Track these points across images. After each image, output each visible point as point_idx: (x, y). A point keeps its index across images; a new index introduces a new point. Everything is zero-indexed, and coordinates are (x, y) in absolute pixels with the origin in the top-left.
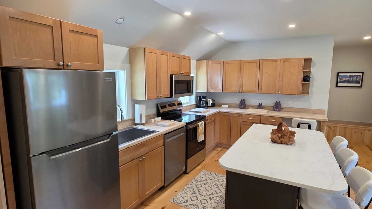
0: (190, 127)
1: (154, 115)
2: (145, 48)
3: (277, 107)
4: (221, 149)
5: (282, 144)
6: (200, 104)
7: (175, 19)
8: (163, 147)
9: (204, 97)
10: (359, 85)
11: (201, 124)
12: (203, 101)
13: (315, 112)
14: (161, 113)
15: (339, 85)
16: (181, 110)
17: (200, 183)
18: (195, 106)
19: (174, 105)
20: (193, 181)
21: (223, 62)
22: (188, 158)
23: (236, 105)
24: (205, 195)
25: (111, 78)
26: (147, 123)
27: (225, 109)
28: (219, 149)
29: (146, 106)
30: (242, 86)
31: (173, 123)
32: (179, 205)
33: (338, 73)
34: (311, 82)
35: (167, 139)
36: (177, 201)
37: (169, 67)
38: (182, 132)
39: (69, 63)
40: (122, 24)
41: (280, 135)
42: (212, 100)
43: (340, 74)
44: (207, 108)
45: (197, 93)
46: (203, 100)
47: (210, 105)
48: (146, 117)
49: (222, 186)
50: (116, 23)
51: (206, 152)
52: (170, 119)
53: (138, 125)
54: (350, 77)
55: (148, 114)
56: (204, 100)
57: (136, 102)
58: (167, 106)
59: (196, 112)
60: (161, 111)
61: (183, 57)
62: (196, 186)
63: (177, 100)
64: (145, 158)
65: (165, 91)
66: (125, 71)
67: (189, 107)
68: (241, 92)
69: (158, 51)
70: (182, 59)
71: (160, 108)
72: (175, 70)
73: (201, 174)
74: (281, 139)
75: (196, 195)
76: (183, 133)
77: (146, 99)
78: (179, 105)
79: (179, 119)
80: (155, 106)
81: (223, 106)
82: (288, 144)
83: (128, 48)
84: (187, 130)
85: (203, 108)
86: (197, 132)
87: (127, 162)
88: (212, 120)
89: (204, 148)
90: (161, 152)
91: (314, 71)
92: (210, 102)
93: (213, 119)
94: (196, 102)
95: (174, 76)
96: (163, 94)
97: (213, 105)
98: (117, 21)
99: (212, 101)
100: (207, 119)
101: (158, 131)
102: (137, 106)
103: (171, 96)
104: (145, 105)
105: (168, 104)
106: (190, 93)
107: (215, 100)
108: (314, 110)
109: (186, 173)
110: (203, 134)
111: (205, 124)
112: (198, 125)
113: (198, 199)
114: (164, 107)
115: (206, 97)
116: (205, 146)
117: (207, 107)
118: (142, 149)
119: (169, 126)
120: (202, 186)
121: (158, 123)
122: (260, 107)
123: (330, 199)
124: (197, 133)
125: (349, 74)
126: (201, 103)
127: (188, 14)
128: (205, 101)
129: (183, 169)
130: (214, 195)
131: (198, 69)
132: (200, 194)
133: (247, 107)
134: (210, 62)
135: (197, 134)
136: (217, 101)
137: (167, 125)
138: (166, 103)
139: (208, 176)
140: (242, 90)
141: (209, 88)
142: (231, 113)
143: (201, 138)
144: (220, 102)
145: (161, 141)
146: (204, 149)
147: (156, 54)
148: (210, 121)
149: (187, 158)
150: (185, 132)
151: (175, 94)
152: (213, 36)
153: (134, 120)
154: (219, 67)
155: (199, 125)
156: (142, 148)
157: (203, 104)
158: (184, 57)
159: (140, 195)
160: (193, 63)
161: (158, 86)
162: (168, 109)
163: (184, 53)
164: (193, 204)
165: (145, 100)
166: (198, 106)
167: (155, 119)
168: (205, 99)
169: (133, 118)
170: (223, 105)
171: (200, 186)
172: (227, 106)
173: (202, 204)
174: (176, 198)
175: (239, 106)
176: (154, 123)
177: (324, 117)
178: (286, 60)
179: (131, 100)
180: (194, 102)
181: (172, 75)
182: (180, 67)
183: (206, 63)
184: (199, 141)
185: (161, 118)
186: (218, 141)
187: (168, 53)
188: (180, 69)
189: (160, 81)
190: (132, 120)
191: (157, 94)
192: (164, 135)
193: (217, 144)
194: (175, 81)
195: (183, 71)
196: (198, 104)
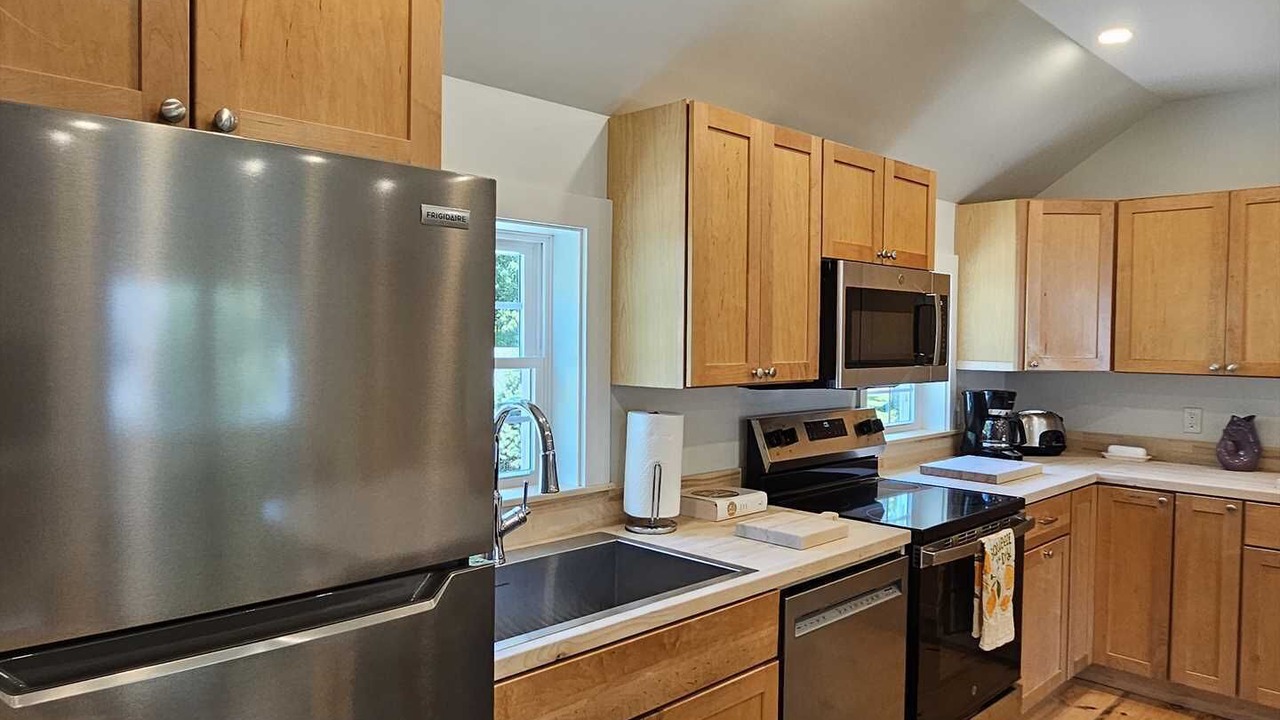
0: (936, 556)
1: (729, 477)
2: (688, 106)
4: (1111, 700)
6: (980, 438)
8: (777, 670)
9: (1003, 399)
11: (998, 545)
12: (997, 417)
14: (767, 467)
16: (871, 463)
18: (948, 443)
19: (837, 429)
21: (1117, 206)
23: (1198, 446)
26: (687, 516)
27: (1127, 467)
29: (686, 423)
30: (1235, 335)
35: (797, 621)
37: (815, 217)
38: (888, 587)
39: (226, 114)
42: (1048, 415)
44: (1019, 459)
45: (962, 374)
46: (994, 412)
47: (1038, 444)
48: (682, 487)
51: (1022, 713)
52: (815, 506)
53: (637, 529)
55: (692, 471)
56: (1003, 413)
57: (630, 398)
58: (802, 435)
59: (959, 475)
60: (770, 456)
61: (891, 168)
63: (854, 404)
65: (794, 345)
66: (586, 230)
67: (919, 451)
68: (1233, 374)
69: (759, 129)
70: (890, 180)
71: (761, 441)
72: (848, 237)
76: (894, 588)
77: (688, 385)
78: (864, 433)
79: (867, 510)
80: (734, 430)
81: (1115, 450)
83: (602, 120)
84: (914, 572)
85: (997, 454)
86: (977, 592)
88: (1057, 525)
89: (1010, 689)
90: (762, 693)
92: (1036, 428)
93: (1063, 520)
94: (956, 424)
95: (841, 264)
96: (779, 359)
97: (1054, 445)
99: (1044, 421)
100: (1028, 518)
101: (747, 571)
102: (638, 422)
103: (826, 378)
105: (806, 424)
106: (928, 367)
107: (1061, 419)
110: (1011, 604)
111: (1020, 545)
112: (983, 550)
114: (781, 436)
115: (1012, 395)
116: (1019, 677)
117: (1024, 452)
118: (650, 674)
119: (814, 541)
121: (748, 523)
124: (973, 595)
126: (987, 430)
128: (1006, 418)
131: (965, 247)
133: (1268, 463)
134: (1037, 205)
135: (976, 602)
136: (1076, 424)
137: (801, 535)
138: (794, 416)
140: (1244, 359)
141: (1033, 347)
142: (1174, 492)
143: (995, 631)
144: (1093, 428)
145: (764, 633)
146: (1014, 692)
148: (1047, 529)
150: (905, 584)
151: (848, 365)
152: (1062, 58)
153: (619, 496)
154: (1091, 231)
155: (988, 549)
156: (647, 665)
157: (994, 435)
158: (896, 171)
160: (945, 214)
161: (754, 314)
162: (805, 449)
163: (907, 150)
165: (681, 387)
166: (965, 443)
167: (733, 499)
168: (1010, 407)
169: (613, 486)
170: (1112, 448)
172: (1140, 452)
175: (1218, 454)
176: (723, 523)
179: (607, 386)
180: (941, 423)
181: (835, 262)
182: (877, 221)
183: (1017, 212)
184: (987, 648)
185: (763, 496)
186: (1089, 652)
187: (815, 143)
188: (878, 235)
189: (766, 289)
190: (611, 499)
191: (746, 361)
192: (787, 592)
193: (1087, 669)
194: (849, 291)
195: (896, 244)
196: (965, 435)
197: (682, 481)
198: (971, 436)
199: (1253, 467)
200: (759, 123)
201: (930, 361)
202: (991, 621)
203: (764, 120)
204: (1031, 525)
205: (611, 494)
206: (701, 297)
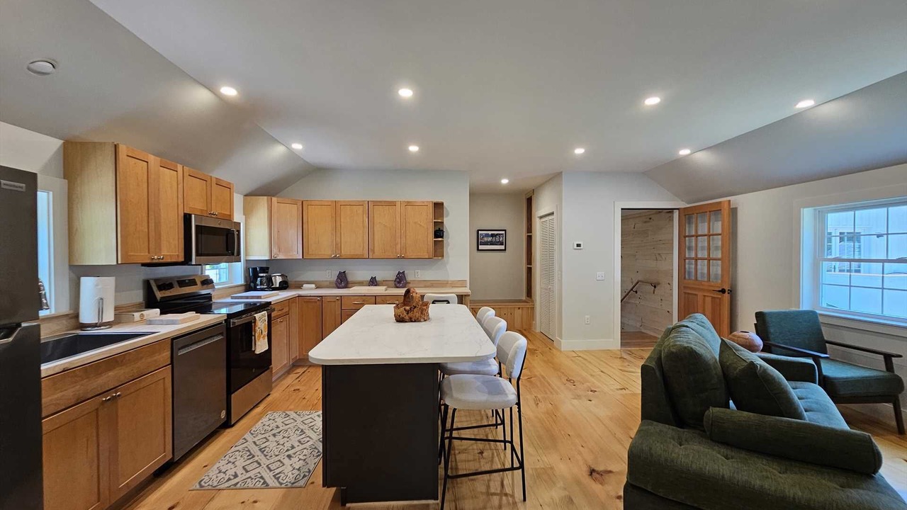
0: (237, 321)
1: (138, 304)
2: (115, 145)
3: (400, 280)
4: (306, 369)
5: (412, 321)
6: (256, 285)
7: (199, 98)
8: (170, 369)
9: (264, 270)
10: (503, 247)
11: (261, 318)
12: (262, 277)
13: (453, 284)
14: (158, 299)
15: (481, 247)
16: (209, 297)
17: (263, 436)
18: (243, 288)
19: (193, 283)
20: (248, 436)
21: (302, 202)
22: (232, 391)
23: (331, 282)
24: (277, 453)
25: (24, 185)
26: (117, 321)
27: (308, 290)
28: (300, 370)
29: (116, 281)
30: (338, 246)
31: (194, 317)
32: (216, 488)
33: (478, 231)
34: (445, 239)
35: (178, 349)
36: (210, 483)
37: (180, 196)
38: (217, 335)
40: (46, 76)
41: (408, 308)
42: (282, 276)
43: (480, 232)
44: (270, 291)
45: (247, 261)
46: (261, 275)
47: (278, 286)
48: (115, 310)
49: (312, 429)
50: (29, 69)
51: (274, 379)
53: (89, 328)
54: (492, 235)
55: (119, 303)
56: (264, 275)
58: (176, 286)
59: (247, 297)
60: (159, 295)
61: (214, 180)
62: (255, 443)
63: (200, 273)
64: (119, 395)
65: (171, 247)
66: (51, 193)
67: (231, 291)
68: (338, 258)
69: (152, 159)
70: (214, 185)
71: (155, 288)
72: (196, 205)
73: (265, 420)
74: (410, 314)
75: (256, 458)
76: (220, 335)
77: (119, 262)
78: (205, 284)
79: (205, 311)
80: (141, 285)
82: (420, 321)
83: (61, 142)
84: (228, 329)
85: (262, 290)
86: (253, 334)
87: (63, 407)
88: (284, 311)
89: (268, 369)
90: (164, 378)
91: (449, 223)
92: (278, 280)
93: (286, 310)
94: (246, 280)
95: (193, 216)
96: (164, 253)
97: (284, 286)
98: (32, 66)
99: (280, 278)
100: (273, 308)
101: (153, 333)
102: (87, 283)
103: (187, 261)
104: (114, 278)
105: (178, 281)
106: (231, 257)
107: (287, 277)
108: (453, 281)
109: (227, 425)
110: (267, 338)
111: (269, 316)
112: (255, 318)
113: (260, 465)
114: (166, 286)
115: (268, 268)
116: (271, 364)
117: (271, 287)
118: (111, 373)
120: (268, 440)
121: (152, 319)
122: (373, 282)
123: (479, 384)
124: (252, 335)
125: (490, 233)
126: (258, 282)
127: (229, 91)
129: (220, 416)
130: (297, 449)
131: (247, 212)
132: (266, 456)
133: (349, 285)
134: (275, 199)
135: (253, 337)
136: (293, 278)
137: (179, 319)
138: (172, 278)
139: (279, 421)
140: (341, 253)
141: (275, 250)
142: (323, 296)
143: (261, 346)
144: (298, 279)
145: (165, 354)
146: (270, 370)
147: (147, 162)
148: (280, 313)
149: (230, 392)
150: (225, 333)
151: (197, 255)
152: (280, 150)
153: (77, 316)
154: (294, 210)
155: (257, 318)
156: (110, 370)
157: (261, 284)
158: (217, 181)
159: (101, 490)
160: (238, 200)
161: (152, 234)
162: (177, 291)
163: (220, 174)
164: (250, 477)
165: (115, 263)
166: (250, 287)
167: (143, 313)
168: (267, 273)
169: (72, 312)
170: (304, 285)
171: (265, 440)
172: (313, 286)
173: (271, 471)
174: (207, 478)
175: (336, 284)
176: (138, 321)
177: (466, 290)
178: (408, 204)
179: (67, 266)
180: (240, 280)
181: (190, 215)
182: (208, 201)
183: (268, 201)
184: (258, 353)
185: (158, 311)
186: (298, 355)
187: (180, 168)
188: (209, 206)
189: (158, 224)
190: (71, 318)
191: (149, 253)
192: (173, 339)
193: (296, 361)
194: (197, 227)
195: (216, 210)
196: (250, 285)
197: (115, 308)
198: (252, 284)
199: (346, 287)
200: (152, 156)
201: (233, 254)
202: (259, 343)
203: (153, 155)
204: (274, 310)
205: (70, 316)
206: (124, 225)
